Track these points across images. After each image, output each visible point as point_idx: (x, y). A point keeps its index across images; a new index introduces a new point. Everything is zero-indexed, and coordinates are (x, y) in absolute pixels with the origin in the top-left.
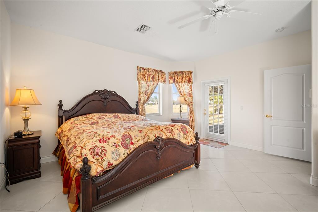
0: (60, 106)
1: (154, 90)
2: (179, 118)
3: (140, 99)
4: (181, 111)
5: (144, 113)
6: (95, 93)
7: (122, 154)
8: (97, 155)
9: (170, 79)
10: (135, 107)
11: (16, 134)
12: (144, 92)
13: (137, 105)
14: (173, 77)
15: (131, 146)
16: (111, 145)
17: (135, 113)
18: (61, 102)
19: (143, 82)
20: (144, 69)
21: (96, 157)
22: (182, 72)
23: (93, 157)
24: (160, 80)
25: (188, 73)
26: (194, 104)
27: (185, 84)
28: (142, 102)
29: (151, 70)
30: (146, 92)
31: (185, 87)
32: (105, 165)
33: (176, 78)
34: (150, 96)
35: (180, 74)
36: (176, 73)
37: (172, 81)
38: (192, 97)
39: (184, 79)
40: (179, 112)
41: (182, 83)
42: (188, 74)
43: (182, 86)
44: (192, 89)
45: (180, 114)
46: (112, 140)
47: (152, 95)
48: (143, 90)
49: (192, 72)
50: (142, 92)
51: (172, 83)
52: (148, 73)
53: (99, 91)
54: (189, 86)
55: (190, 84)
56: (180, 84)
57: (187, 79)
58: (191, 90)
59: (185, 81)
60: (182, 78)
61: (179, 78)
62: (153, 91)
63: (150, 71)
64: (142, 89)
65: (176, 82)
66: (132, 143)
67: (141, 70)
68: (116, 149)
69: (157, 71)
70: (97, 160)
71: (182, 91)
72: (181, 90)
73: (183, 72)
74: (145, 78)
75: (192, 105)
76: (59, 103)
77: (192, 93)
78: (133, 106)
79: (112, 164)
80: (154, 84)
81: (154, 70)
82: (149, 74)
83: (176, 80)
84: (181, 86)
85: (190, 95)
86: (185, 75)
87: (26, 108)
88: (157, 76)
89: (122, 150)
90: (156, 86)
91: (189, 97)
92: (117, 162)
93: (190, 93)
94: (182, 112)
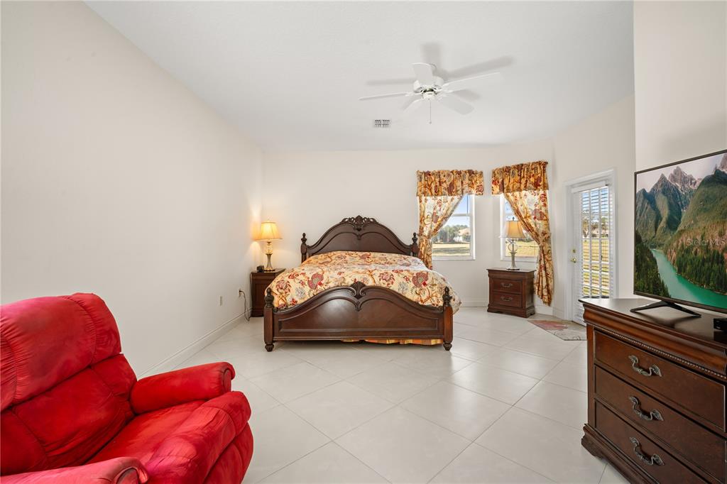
0: (304, 240)
1: (453, 211)
2: (510, 267)
3: (421, 229)
4: (513, 253)
5: (429, 253)
6: (343, 222)
7: (307, 294)
8: (281, 288)
9: (493, 186)
10: (412, 242)
11: (258, 268)
12: (430, 216)
13: (415, 240)
14: (500, 180)
15: (319, 287)
16: (297, 281)
17: (412, 253)
18: (304, 235)
19: (428, 198)
20: (430, 175)
21: (280, 291)
22: (520, 167)
23: (278, 290)
24: (467, 188)
25: (533, 167)
26: (551, 237)
27: (528, 193)
28: (426, 233)
29: (446, 173)
30: (434, 214)
31: (529, 200)
32: (289, 300)
33: (506, 181)
34: (442, 223)
35: (516, 171)
36: (507, 170)
37: (497, 189)
38: (547, 220)
39: (523, 181)
40: (510, 255)
41: (519, 190)
42: (535, 169)
43: (521, 198)
44: (548, 203)
45: (511, 259)
46: (301, 277)
47: (446, 220)
48: (429, 211)
49: (546, 163)
50: (426, 216)
51: (498, 193)
52: (437, 180)
53: (350, 219)
54: (537, 197)
55: (541, 192)
56: (517, 193)
57: (532, 180)
58: (545, 205)
59: (525, 187)
60: (521, 179)
61: (512, 181)
62: (449, 212)
63: (442, 176)
64: (427, 211)
65: (505, 190)
66: (320, 284)
67: (423, 176)
68: (301, 286)
69: (459, 173)
70: (281, 293)
71: (521, 209)
72: (519, 205)
73: (522, 165)
74: (430, 190)
75: (547, 240)
76: (302, 237)
77: (546, 211)
78: (408, 241)
79: (296, 302)
80: (452, 200)
81: (452, 172)
82: (439, 181)
83: (505, 186)
84: (518, 199)
85: (543, 216)
86: (528, 171)
87: (269, 243)
88: (458, 183)
89: (307, 289)
90: (458, 203)
91: (540, 222)
92: (302, 301)
93: (541, 212)
94: (516, 255)
